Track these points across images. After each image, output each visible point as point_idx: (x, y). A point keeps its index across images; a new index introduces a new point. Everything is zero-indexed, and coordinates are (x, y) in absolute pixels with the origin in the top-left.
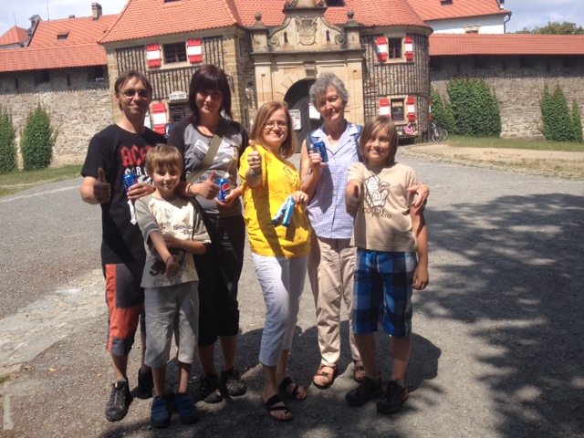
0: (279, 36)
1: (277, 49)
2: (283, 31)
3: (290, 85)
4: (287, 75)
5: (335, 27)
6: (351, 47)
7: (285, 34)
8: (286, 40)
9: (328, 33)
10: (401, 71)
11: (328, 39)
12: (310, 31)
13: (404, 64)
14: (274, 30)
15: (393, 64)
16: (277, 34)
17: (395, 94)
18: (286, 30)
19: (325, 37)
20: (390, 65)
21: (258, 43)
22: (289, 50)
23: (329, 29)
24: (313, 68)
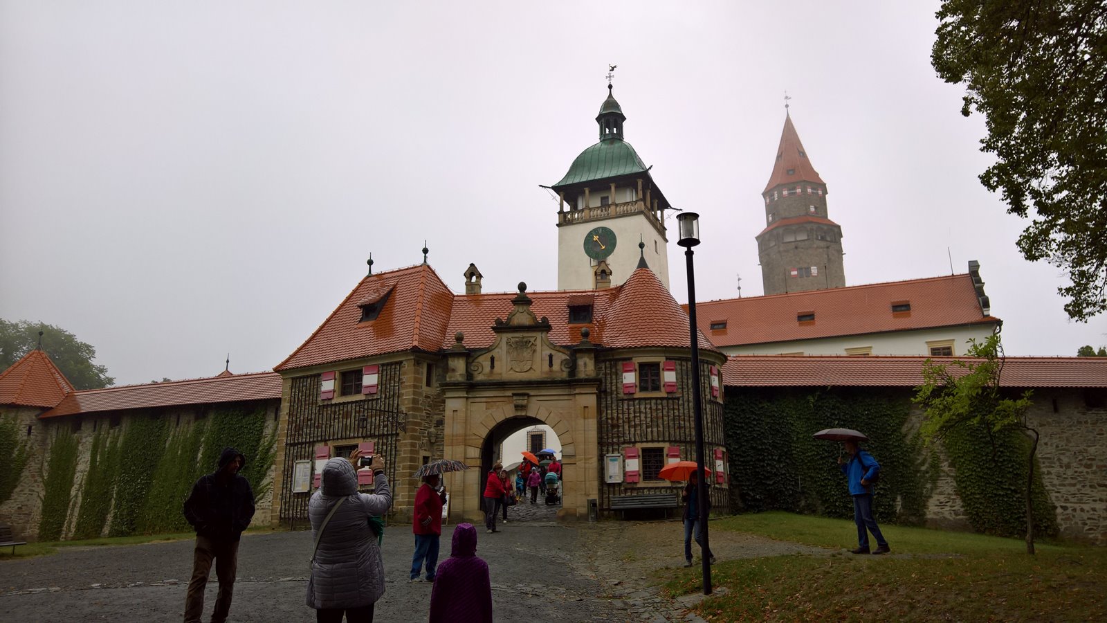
0: (484, 361)
1: (479, 378)
2: (489, 355)
3: (492, 424)
4: (490, 411)
5: (561, 349)
6: (582, 375)
7: (492, 359)
8: (492, 366)
9: (551, 357)
10: (657, 409)
11: (551, 364)
12: (526, 354)
13: (662, 399)
14: (479, 353)
15: (645, 399)
16: (481, 359)
17: (647, 442)
18: (494, 353)
19: (548, 362)
20: (640, 399)
21: (454, 370)
22: (496, 378)
23: (553, 352)
24: (524, 402)
